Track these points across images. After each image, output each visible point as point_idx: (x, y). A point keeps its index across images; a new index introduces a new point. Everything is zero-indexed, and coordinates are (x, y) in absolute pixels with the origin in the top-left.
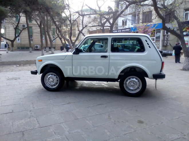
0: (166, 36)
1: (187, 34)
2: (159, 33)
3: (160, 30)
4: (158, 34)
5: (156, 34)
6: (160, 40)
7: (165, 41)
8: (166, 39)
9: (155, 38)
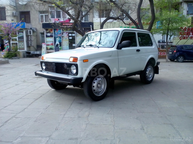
0: (30, 36)
1: (51, 35)
2: (21, 33)
3: (22, 29)
4: (21, 35)
5: (18, 33)
6: (23, 41)
7: (30, 42)
8: (30, 40)
9: (17, 38)
